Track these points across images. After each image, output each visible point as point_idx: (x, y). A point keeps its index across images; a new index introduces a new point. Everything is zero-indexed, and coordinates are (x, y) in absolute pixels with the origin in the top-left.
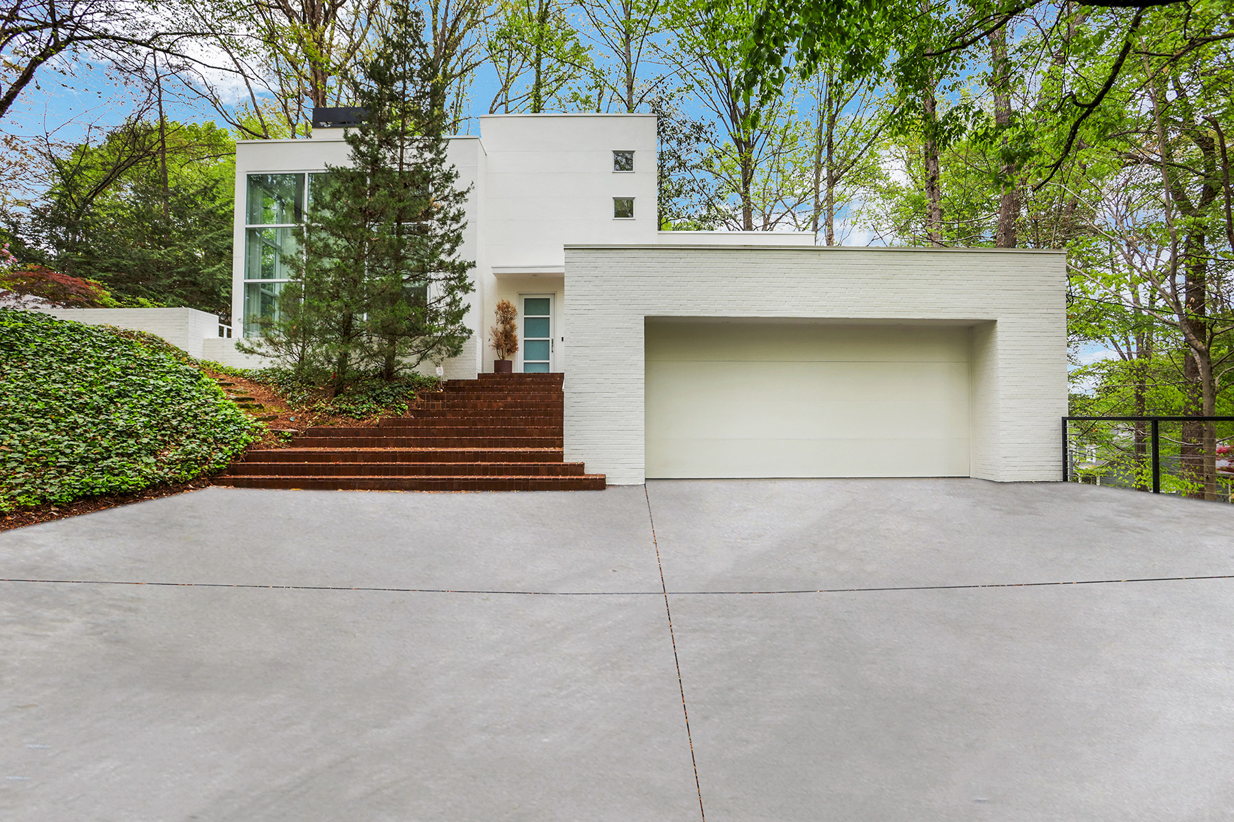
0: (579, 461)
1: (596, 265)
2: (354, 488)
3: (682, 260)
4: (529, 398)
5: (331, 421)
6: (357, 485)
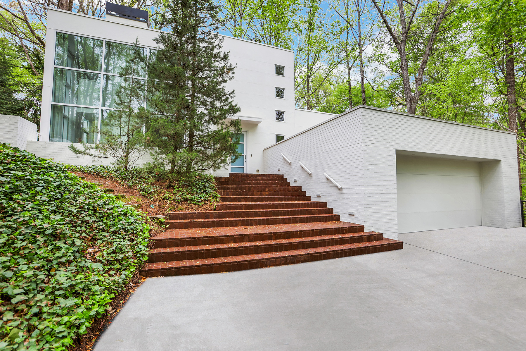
0: (381, 232)
1: (375, 119)
2: (266, 266)
3: (408, 122)
4: (277, 189)
5: (180, 207)
6: (268, 263)
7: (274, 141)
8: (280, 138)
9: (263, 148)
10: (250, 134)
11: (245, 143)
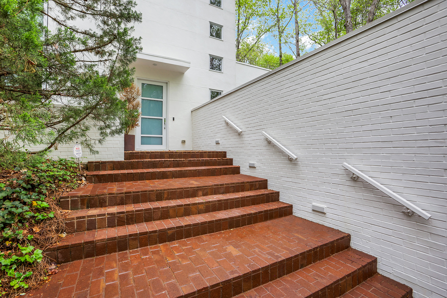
7: (207, 99)
8: (215, 94)
9: (192, 109)
10: (171, 86)
11: (164, 100)
